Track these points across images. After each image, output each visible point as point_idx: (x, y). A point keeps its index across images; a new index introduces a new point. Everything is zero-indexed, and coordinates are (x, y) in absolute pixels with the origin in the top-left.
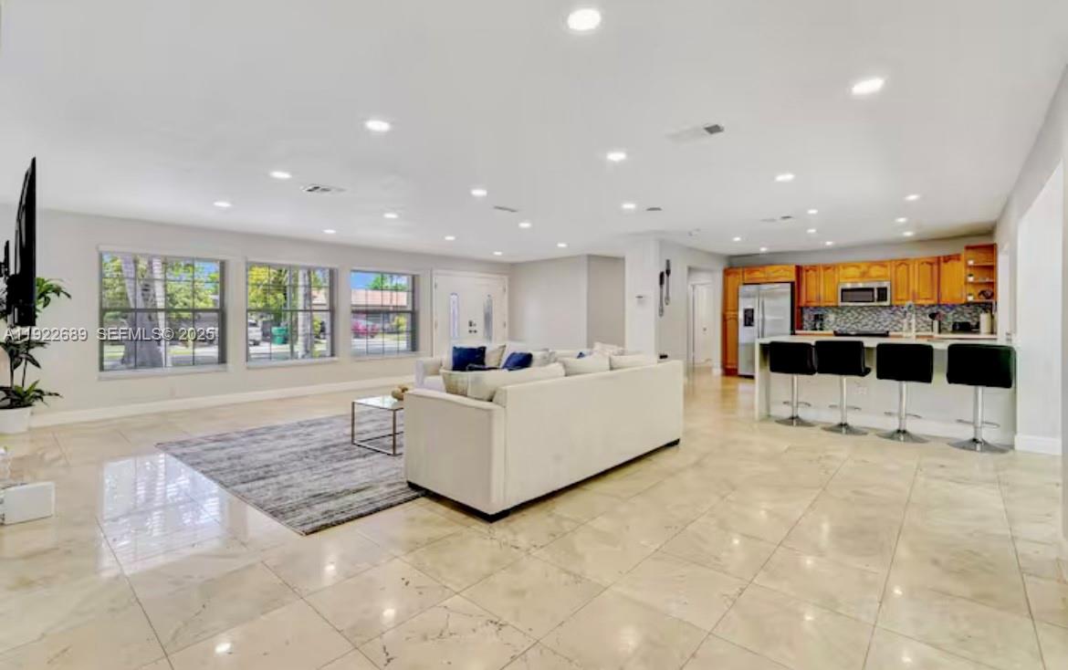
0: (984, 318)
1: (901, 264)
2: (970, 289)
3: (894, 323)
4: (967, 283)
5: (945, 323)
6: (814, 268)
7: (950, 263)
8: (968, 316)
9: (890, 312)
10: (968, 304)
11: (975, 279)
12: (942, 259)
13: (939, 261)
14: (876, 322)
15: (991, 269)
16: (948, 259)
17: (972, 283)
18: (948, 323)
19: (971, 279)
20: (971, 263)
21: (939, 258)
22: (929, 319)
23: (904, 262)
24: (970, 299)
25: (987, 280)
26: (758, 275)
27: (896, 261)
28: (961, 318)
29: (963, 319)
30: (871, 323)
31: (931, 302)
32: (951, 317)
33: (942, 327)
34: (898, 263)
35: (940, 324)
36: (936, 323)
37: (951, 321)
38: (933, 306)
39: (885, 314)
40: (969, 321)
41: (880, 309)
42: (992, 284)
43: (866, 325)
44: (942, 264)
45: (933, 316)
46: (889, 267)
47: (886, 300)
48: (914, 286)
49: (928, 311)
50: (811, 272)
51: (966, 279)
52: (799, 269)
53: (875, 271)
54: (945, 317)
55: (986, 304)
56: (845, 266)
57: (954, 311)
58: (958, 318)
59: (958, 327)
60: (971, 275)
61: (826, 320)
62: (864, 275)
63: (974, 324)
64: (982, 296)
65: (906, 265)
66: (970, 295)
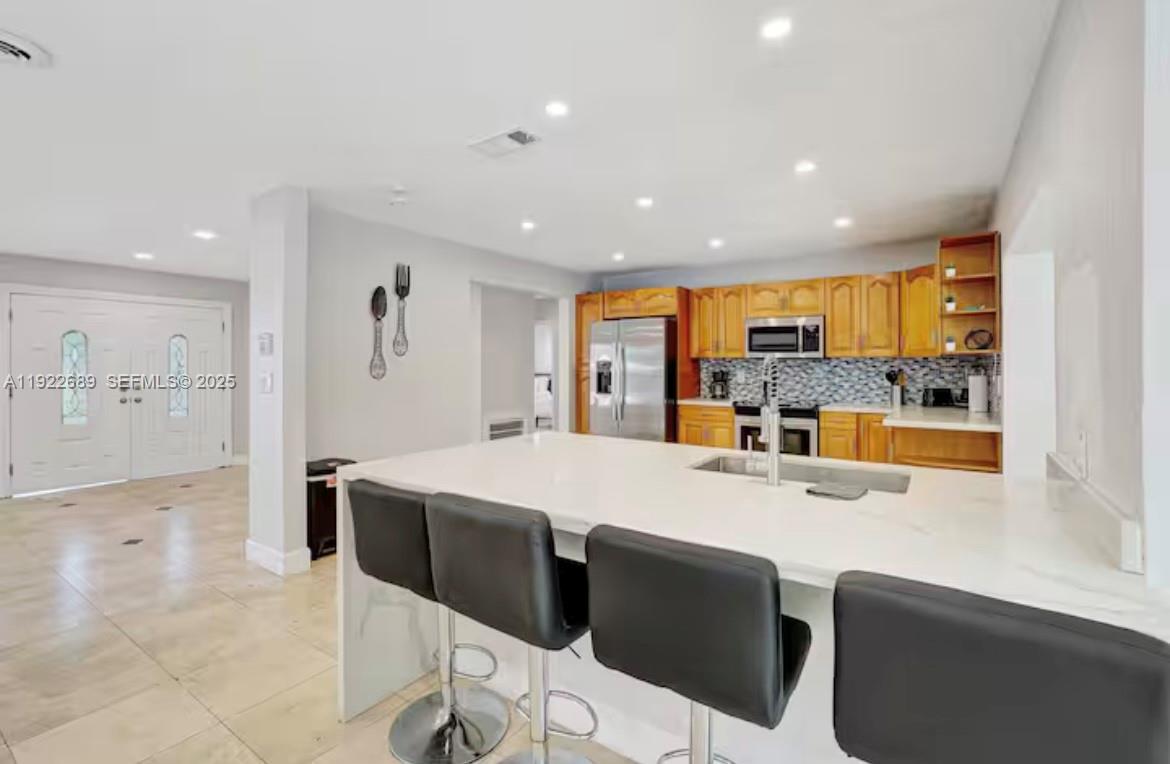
0: (976, 383)
1: (840, 286)
2: (950, 329)
3: (833, 388)
4: (944, 316)
5: (913, 390)
6: (709, 292)
7: (917, 281)
8: (947, 377)
9: (827, 368)
10: (950, 357)
11: (957, 308)
12: (904, 277)
13: (902, 280)
14: (805, 386)
15: (989, 285)
16: (914, 274)
17: (953, 316)
18: (915, 391)
19: (951, 307)
20: (951, 273)
21: (899, 274)
22: (887, 383)
23: (843, 281)
24: (950, 348)
25: (982, 309)
26: (623, 305)
27: (833, 279)
28: (939, 381)
29: (940, 384)
30: (799, 386)
31: (888, 353)
32: (920, 380)
33: (907, 396)
34: (835, 285)
35: (903, 390)
36: (897, 389)
37: (920, 386)
38: (894, 359)
39: (820, 371)
40: (950, 386)
41: (812, 364)
42: (993, 317)
43: (792, 390)
44: (905, 284)
45: (892, 377)
46: (821, 293)
47: (817, 350)
48: (862, 324)
49: (885, 368)
50: (706, 298)
51: (942, 308)
52: (686, 296)
53: (801, 298)
54: (912, 380)
55: (979, 357)
56: (756, 289)
57: (925, 370)
58: (932, 381)
59: (931, 399)
60: (950, 300)
61: (732, 384)
62: (784, 304)
63: (958, 392)
64: (971, 343)
65: (848, 285)
66: (950, 340)
